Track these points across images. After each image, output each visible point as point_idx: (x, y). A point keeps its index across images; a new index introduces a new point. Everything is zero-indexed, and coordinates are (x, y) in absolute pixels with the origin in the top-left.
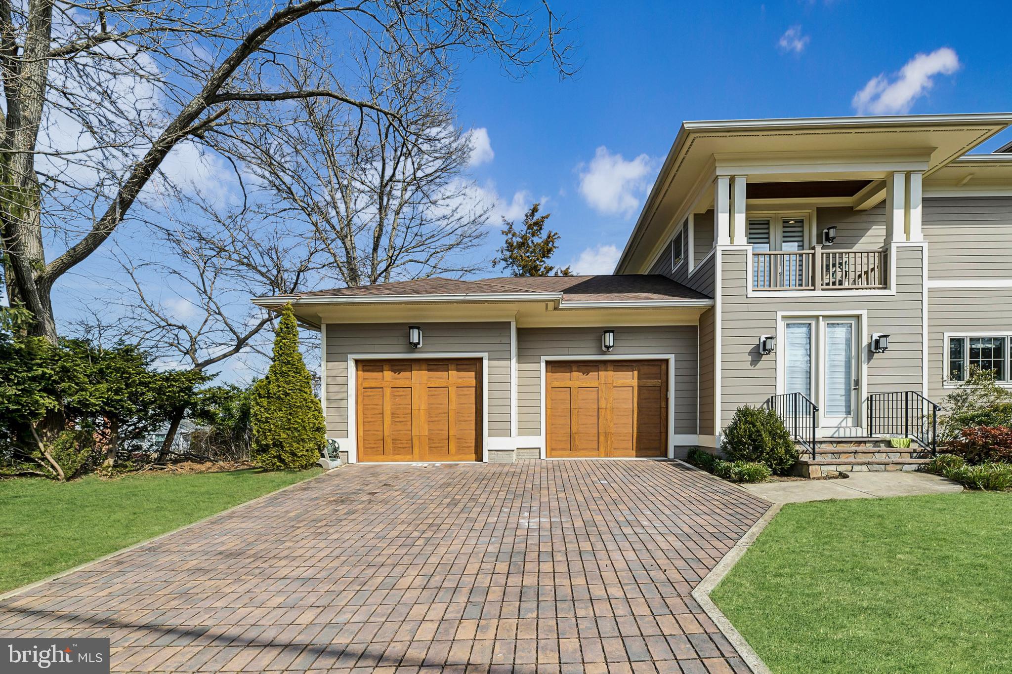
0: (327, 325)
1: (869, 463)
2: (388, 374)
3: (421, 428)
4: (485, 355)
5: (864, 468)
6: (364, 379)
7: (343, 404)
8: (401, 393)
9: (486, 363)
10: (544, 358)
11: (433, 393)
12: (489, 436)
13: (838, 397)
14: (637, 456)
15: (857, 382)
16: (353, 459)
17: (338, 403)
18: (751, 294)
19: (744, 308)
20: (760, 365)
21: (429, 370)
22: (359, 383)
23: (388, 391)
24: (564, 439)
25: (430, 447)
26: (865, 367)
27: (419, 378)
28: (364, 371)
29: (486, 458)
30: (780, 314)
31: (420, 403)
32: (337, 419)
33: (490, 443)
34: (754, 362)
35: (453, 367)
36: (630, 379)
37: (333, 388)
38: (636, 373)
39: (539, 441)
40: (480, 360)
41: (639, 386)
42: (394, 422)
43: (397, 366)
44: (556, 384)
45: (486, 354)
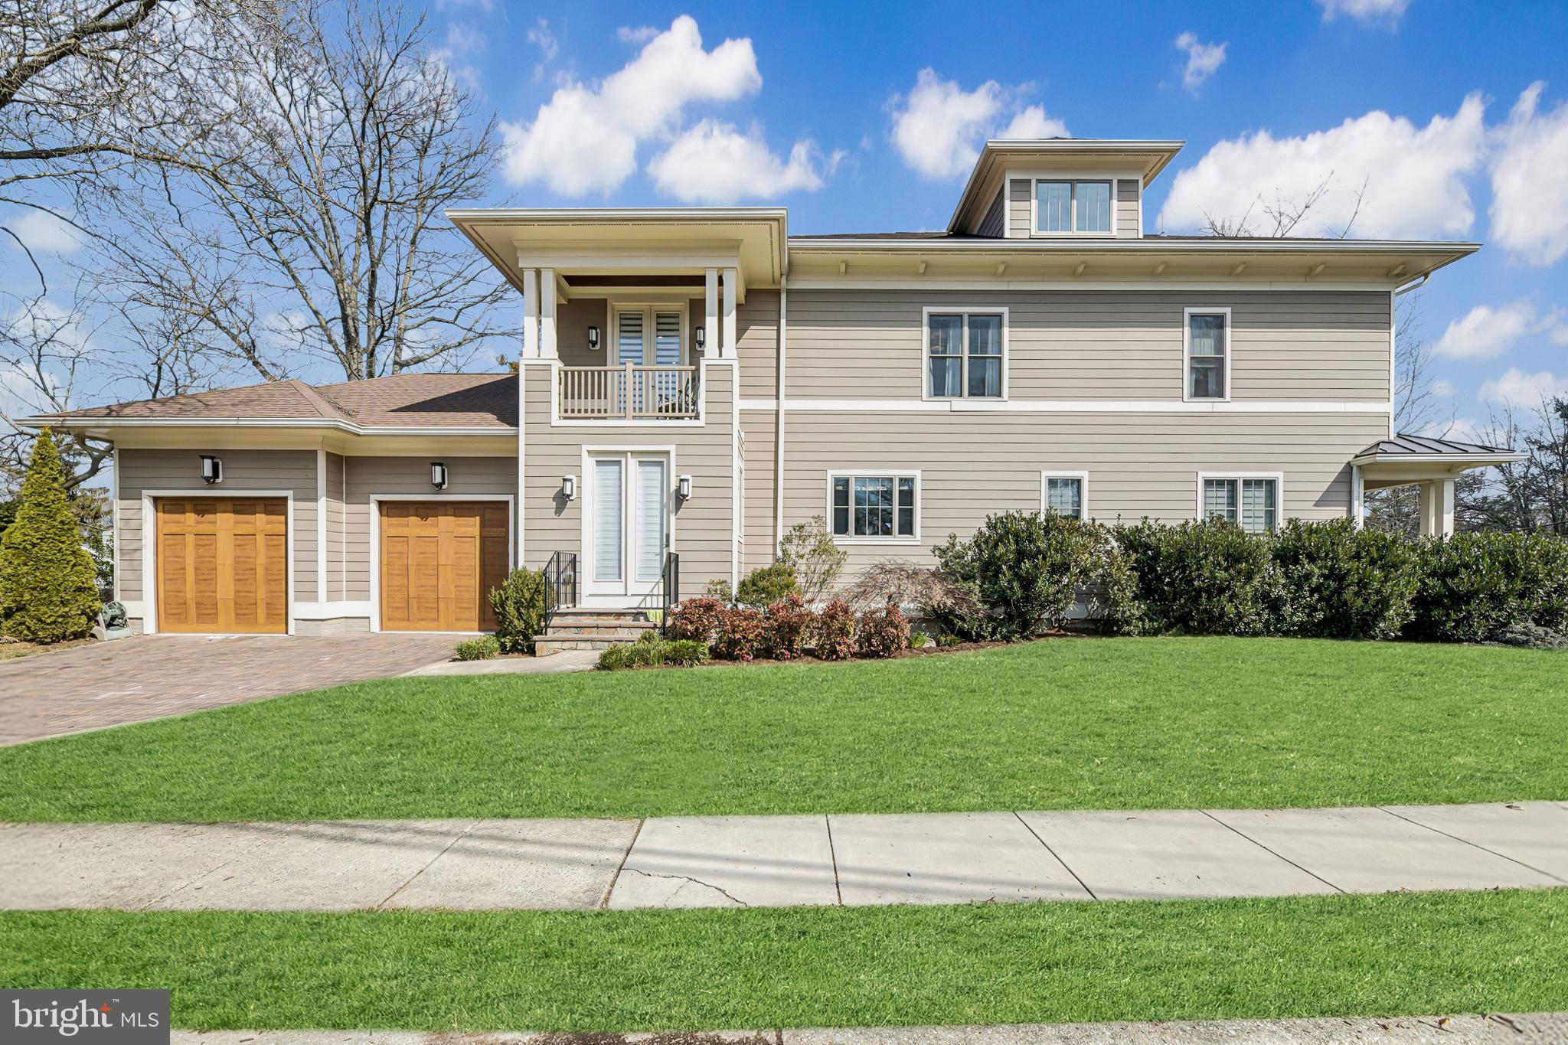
0: (120, 450)
1: (592, 641)
2: (190, 517)
3: (225, 588)
4: (289, 494)
5: (589, 645)
6: (165, 522)
7: (136, 556)
8: (205, 542)
9: (291, 504)
10: (374, 497)
11: (241, 542)
12: (296, 600)
13: (653, 557)
14: (480, 630)
15: (668, 536)
16: (150, 627)
17: (132, 554)
18: (555, 421)
19: (548, 439)
20: (565, 513)
21: (235, 512)
22: (160, 527)
23: (190, 539)
24: (402, 605)
25: (237, 615)
26: (673, 517)
27: (224, 522)
28: (164, 512)
29: (291, 631)
30: (585, 448)
31: (225, 552)
32: (129, 575)
33: (298, 609)
34: (559, 510)
35: (262, 507)
36: (472, 526)
37: (128, 535)
38: (478, 518)
39: (370, 608)
40: (285, 499)
41: (481, 536)
42: (198, 581)
43: (204, 506)
44: (393, 532)
45: (291, 492)
